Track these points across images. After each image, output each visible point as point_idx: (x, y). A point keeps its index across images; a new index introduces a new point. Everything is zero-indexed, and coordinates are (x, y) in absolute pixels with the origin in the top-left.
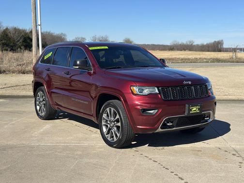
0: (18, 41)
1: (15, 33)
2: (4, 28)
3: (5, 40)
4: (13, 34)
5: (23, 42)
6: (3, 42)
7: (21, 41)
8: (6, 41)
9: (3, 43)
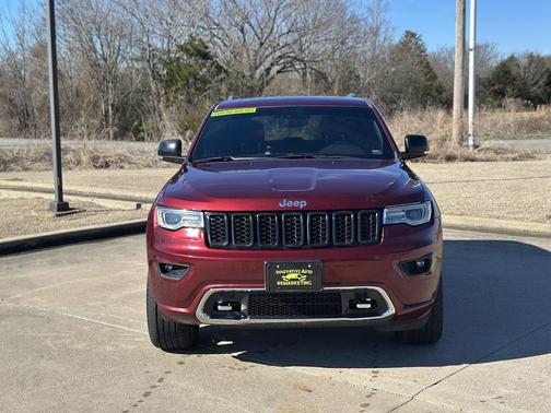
0: (535, 84)
1: (530, 64)
2: (506, 57)
3: (500, 83)
4: (525, 68)
5: (547, 85)
6: (496, 87)
7: (541, 83)
8: (501, 86)
9: (496, 91)
